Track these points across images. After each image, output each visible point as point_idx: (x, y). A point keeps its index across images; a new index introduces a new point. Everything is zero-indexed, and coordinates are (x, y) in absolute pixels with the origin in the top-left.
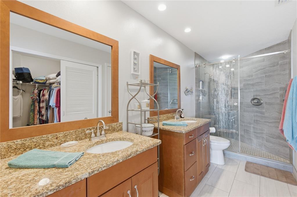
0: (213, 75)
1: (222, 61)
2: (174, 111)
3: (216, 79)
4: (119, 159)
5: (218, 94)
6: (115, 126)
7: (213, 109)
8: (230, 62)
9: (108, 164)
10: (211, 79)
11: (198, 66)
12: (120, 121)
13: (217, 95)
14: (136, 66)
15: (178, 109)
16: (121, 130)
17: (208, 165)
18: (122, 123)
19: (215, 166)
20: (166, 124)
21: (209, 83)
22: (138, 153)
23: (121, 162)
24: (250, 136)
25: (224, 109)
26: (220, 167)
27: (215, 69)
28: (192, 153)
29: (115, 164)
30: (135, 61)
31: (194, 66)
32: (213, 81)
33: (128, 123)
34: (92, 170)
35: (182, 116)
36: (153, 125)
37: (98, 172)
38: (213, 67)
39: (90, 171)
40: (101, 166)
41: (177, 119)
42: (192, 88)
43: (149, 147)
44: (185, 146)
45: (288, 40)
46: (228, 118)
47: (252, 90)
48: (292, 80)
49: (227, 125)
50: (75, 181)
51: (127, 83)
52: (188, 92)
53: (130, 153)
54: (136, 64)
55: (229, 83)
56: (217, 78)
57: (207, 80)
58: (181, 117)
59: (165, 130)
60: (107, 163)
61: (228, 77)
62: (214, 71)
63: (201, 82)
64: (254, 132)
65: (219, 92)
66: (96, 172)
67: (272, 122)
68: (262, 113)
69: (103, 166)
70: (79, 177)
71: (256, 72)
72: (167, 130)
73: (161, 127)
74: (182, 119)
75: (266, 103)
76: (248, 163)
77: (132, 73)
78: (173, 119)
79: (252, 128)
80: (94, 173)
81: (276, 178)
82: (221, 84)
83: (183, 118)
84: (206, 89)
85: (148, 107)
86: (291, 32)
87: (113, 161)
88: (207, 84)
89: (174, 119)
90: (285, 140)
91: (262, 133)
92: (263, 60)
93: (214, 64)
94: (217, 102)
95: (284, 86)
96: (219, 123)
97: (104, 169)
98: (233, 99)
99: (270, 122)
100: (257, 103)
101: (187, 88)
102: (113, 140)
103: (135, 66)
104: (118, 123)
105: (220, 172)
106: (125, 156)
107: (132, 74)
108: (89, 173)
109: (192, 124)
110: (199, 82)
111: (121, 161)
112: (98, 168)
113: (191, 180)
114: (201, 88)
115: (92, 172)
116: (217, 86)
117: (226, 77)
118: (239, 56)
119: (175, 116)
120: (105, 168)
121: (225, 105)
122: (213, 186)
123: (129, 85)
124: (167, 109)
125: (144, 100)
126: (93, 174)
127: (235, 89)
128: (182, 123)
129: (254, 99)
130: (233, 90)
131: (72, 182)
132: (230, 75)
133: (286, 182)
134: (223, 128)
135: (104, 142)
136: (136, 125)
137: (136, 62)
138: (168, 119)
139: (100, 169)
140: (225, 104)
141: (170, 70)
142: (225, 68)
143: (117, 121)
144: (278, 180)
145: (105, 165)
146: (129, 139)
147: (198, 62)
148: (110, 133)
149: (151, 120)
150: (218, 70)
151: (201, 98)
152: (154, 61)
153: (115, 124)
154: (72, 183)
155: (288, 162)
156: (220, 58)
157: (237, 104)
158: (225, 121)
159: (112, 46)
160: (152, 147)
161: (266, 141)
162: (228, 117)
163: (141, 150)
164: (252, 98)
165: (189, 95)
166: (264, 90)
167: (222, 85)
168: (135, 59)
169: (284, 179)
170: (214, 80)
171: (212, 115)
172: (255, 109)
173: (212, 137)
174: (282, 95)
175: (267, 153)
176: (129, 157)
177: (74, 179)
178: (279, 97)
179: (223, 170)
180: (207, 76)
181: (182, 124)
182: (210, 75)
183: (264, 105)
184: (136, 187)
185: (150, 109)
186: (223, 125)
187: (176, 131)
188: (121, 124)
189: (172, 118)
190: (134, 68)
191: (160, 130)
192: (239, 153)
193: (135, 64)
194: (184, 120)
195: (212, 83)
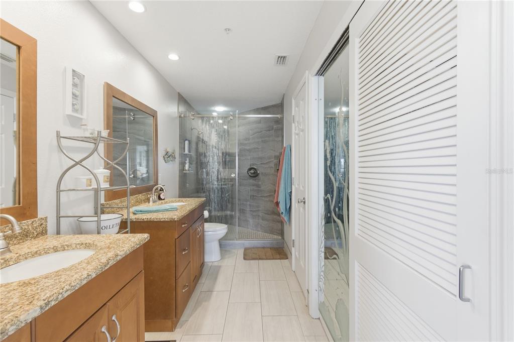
0: (202, 133)
1: (215, 114)
2: (149, 189)
3: (206, 139)
4: (90, 273)
5: (208, 161)
6: (28, 226)
7: (202, 184)
8: (224, 117)
9: (73, 284)
10: (200, 138)
11: (182, 116)
12: (41, 215)
13: (207, 163)
14: (77, 100)
15: (156, 185)
16: (44, 232)
17: (202, 265)
18: (46, 218)
19: (210, 264)
20: (141, 211)
21: (197, 144)
22: (119, 258)
23: (94, 278)
24: (246, 217)
25: (216, 183)
26: (216, 264)
27: (204, 124)
28: (185, 250)
29: (85, 282)
30: (74, 90)
31: (177, 115)
32: (202, 142)
33: (59, 218)
34: (46, 301)
35: (162, 197)
36: (117, 216)
37: (57, 302)
38: (203, 121)
39: (42, 303)
40: (61, 291)
41: (154, 202)
42: (174, 150)
43: (134, 247)
44: (177, 240)
45: (281, 103)
46: (221, 196)
47: (249, 158)
48: (285, 148)
49: (219, 206)
50: (15, 327)
51: (58, 133)
52: (169, 156)
53: (107, 260)
54: (76, 96)
55: (223, 147)
56: (208, 137)
57: (194, 140)
58: (160, 198)
59: (141, 220)
60: (71, 283)
61: (222, 138)
62: (203, 127)
63: (187, 142)
64: (251, 211)
65: (209, 159)
66: (53, 303)
67: (267, 196)
68: (258, 186)
69: (65, 289)
70: (22, 318)
71: (253, 134)
72: (146, 220)
73: (133, 217)
74: (163, 201)
75: (262, 173)
76: (246, 249)
77: (67, 113)
78: (147, 203)
79: (248, 207)
80: (50, 305)
81: (272, 257)
82: (212, 147)
83: (164, 199)
84: (193, 154)
85: (107, 182)
86: (284, 96)
87: (79, 278)
88: (194, 146)
89: (149, 202)
90: (279, 214)
91: (258, 210)
92: (260, 121)
93: (203, 117)
94: (208, 174)
95: (278, 154)
96: (209, 204)
97: (67, 295)
98: (227, 170)
99: (265, 197)
100: (254, 174)
101: (168, 150)
102: (36, 254)
103: (74, 100)
104: (36, 219)
105: (217, 270)
106: (100, 267)
107: (67, 115)
108: (41, 308)
109: (182, 207)
110: (185, 141)
111: (94, 275)
112: (55, 295)
113: (184, 291)
114: (187, 152)
115: (47, 304)
116: (206, 149)
117: (219, 137)
118: (237, 111)
119: (151, 198)
120: (69, 293)
121: (218, 178)
122: (210, 291)
123: (61, 138)
124: (135, 187)
125: (99, 169)
126: (47, 308)
127: (232, 155)
128: (168, 206)
129: (250, 169)
130: (227, 157)
131: (10, 330)
132: (224, 135)
133: (279, 259)
134: (215, 210)
135: (11, 263)
136: (80, 219)
137: (77, 93)
138: (139, 202)
139: (60, 296)
140: (218, 176)
141: (130, 115)
142: (218, 125)
143: (34, 215)
144: (273, 259)
145: (67, 287)
146: (79, 244)
147: (182, 109)
148: (15, 244)
149: (108, 208)
150: (209, 125)
151: (187, 167)
152: (113, 96)
153: (30, 221)
154: (10, 334)
155: (280, 238)
156: (213, 108)
157: (234, 175)
158: (218, 200)
159: (19, 48)
160: (138, 246)
161: (262, 220)
162: (221, 194)
163: (123, 252)
164: (249, 167)
165: (171, 162)
166: (261, 158)
167: (214, 149)
168: (75, 85)
169: (278, 256)
170: (203, 140)
171: (201, 193)
172: (252, 181)
173: (207, 225)
174: (276, 165)
175: (262, 233)
176: (106, 266)
177: (12, 325)
178: (273, 166)
179: (219, 267)
180: (195, 133)
181: (168, 208)
182: (199, 132)
183: (260, 176)
184: (114, 318)
185: (110, 185)
186: (214, 206)
187: (162, 220)
188: (43, 221)
189: (145, 202)
190: (73, 105)
191: (132, 222)
192: (236, 240)
193: (74, 96)
194: (166, 203)
195: (200, 145)
